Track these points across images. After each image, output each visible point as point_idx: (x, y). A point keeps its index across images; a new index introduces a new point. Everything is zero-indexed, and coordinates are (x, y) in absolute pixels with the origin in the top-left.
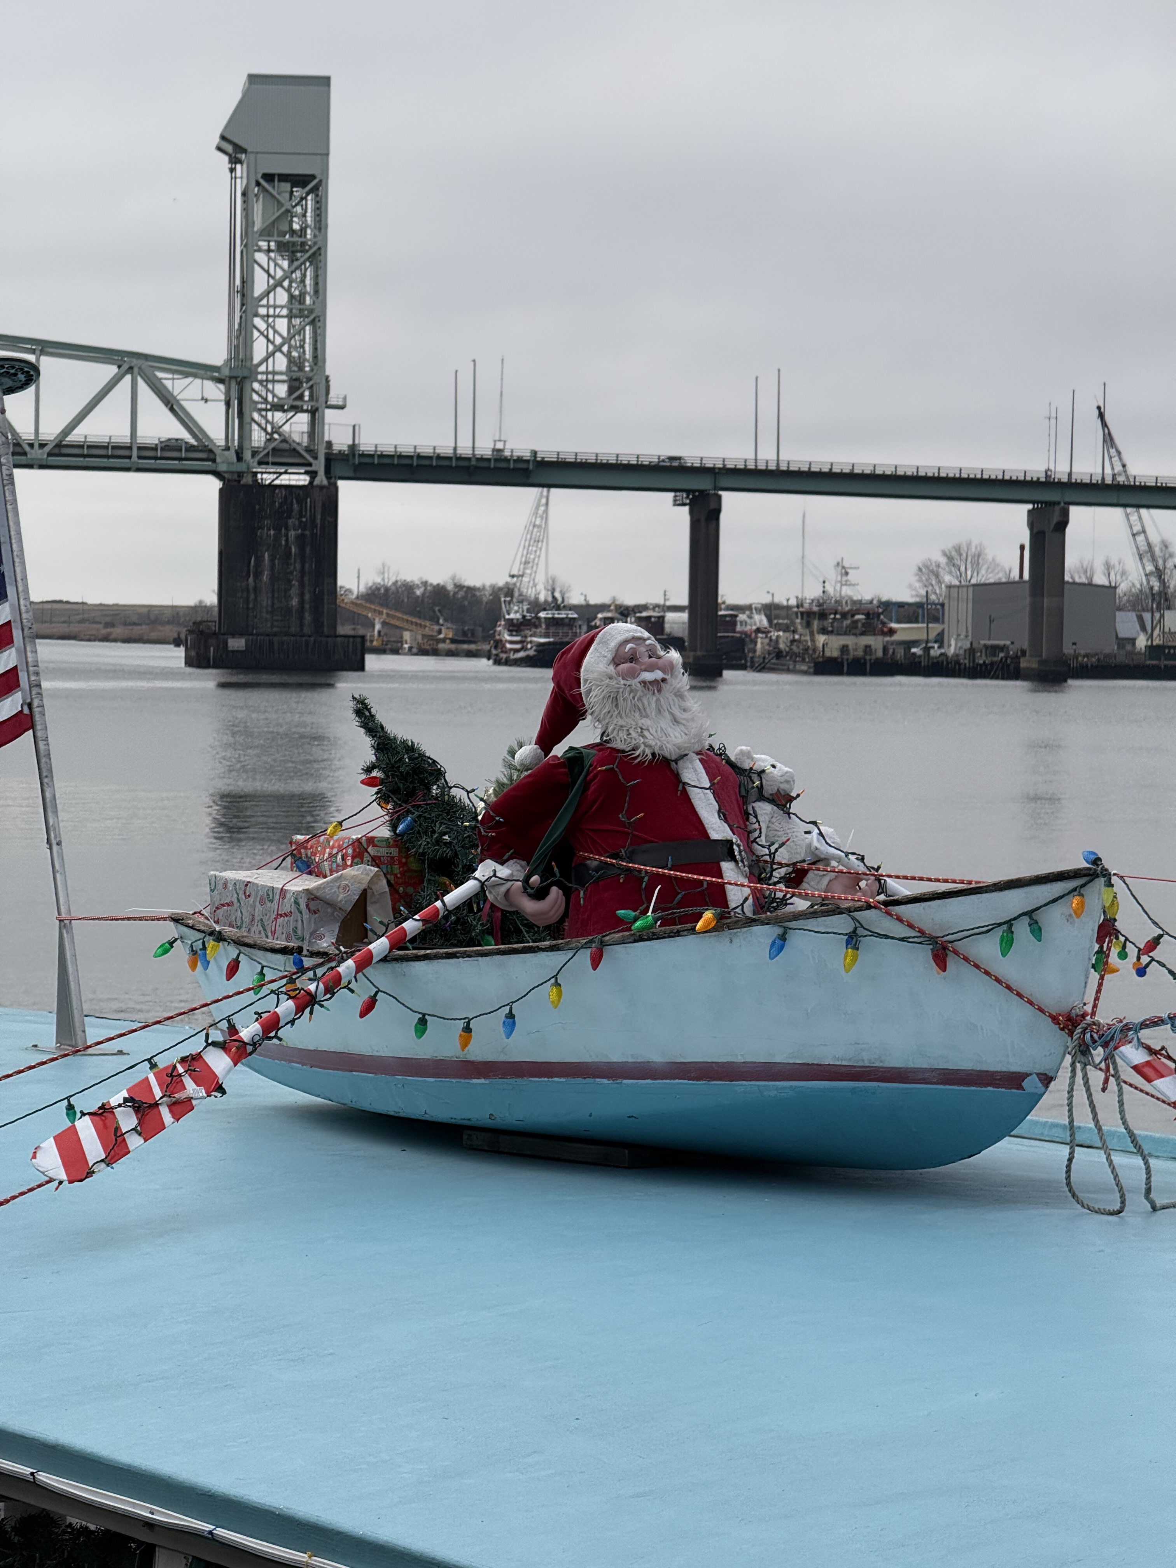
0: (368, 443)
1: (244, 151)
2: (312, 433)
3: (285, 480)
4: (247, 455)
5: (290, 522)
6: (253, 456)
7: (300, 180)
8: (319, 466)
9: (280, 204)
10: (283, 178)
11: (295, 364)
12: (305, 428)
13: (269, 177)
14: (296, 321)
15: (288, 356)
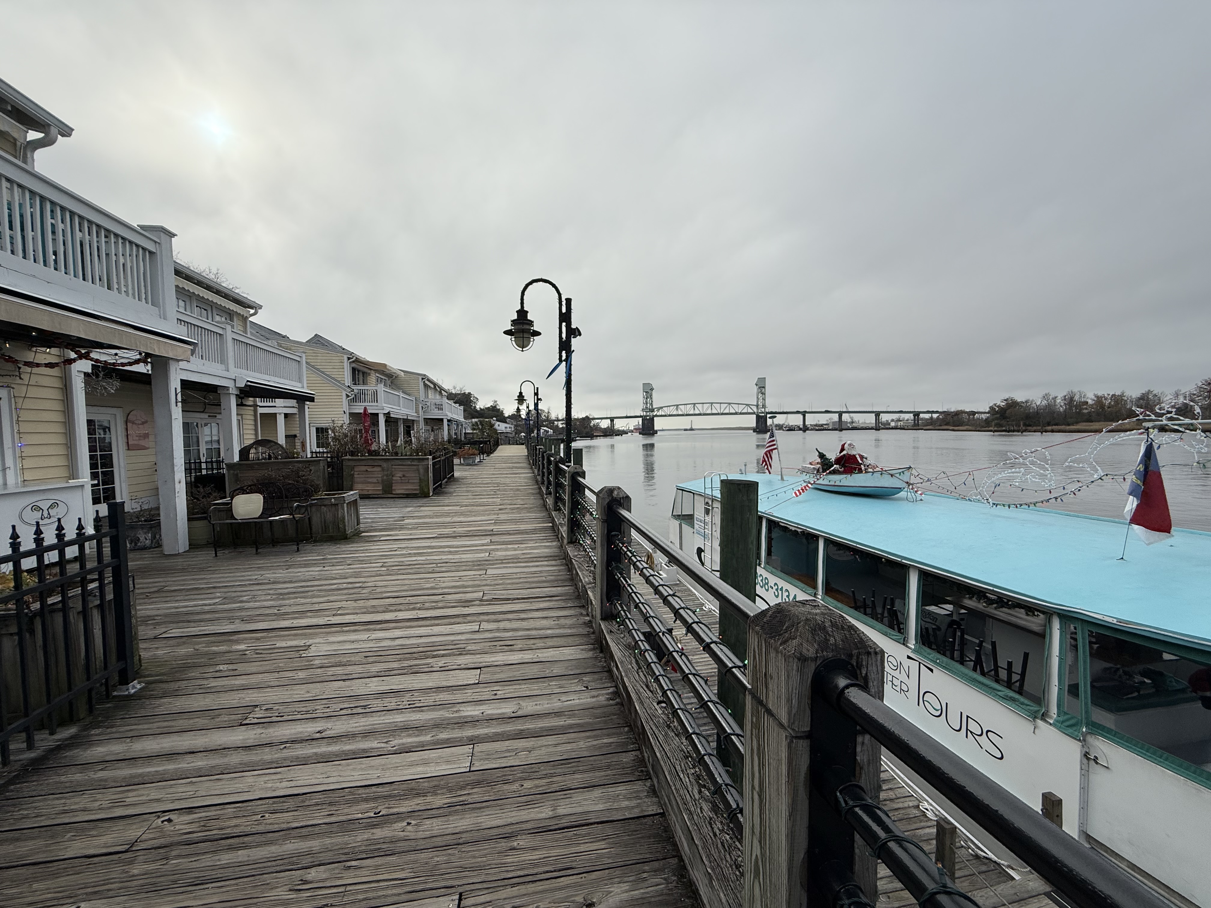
0: (770, 411)
1: (758, 385)
3: (762, 415)
4: (758, 413)
5: (763, 419)
7: (763, 387)
8: (766, 414)
13: (760, 387)
14: (763, 400)
15: (762, 403)
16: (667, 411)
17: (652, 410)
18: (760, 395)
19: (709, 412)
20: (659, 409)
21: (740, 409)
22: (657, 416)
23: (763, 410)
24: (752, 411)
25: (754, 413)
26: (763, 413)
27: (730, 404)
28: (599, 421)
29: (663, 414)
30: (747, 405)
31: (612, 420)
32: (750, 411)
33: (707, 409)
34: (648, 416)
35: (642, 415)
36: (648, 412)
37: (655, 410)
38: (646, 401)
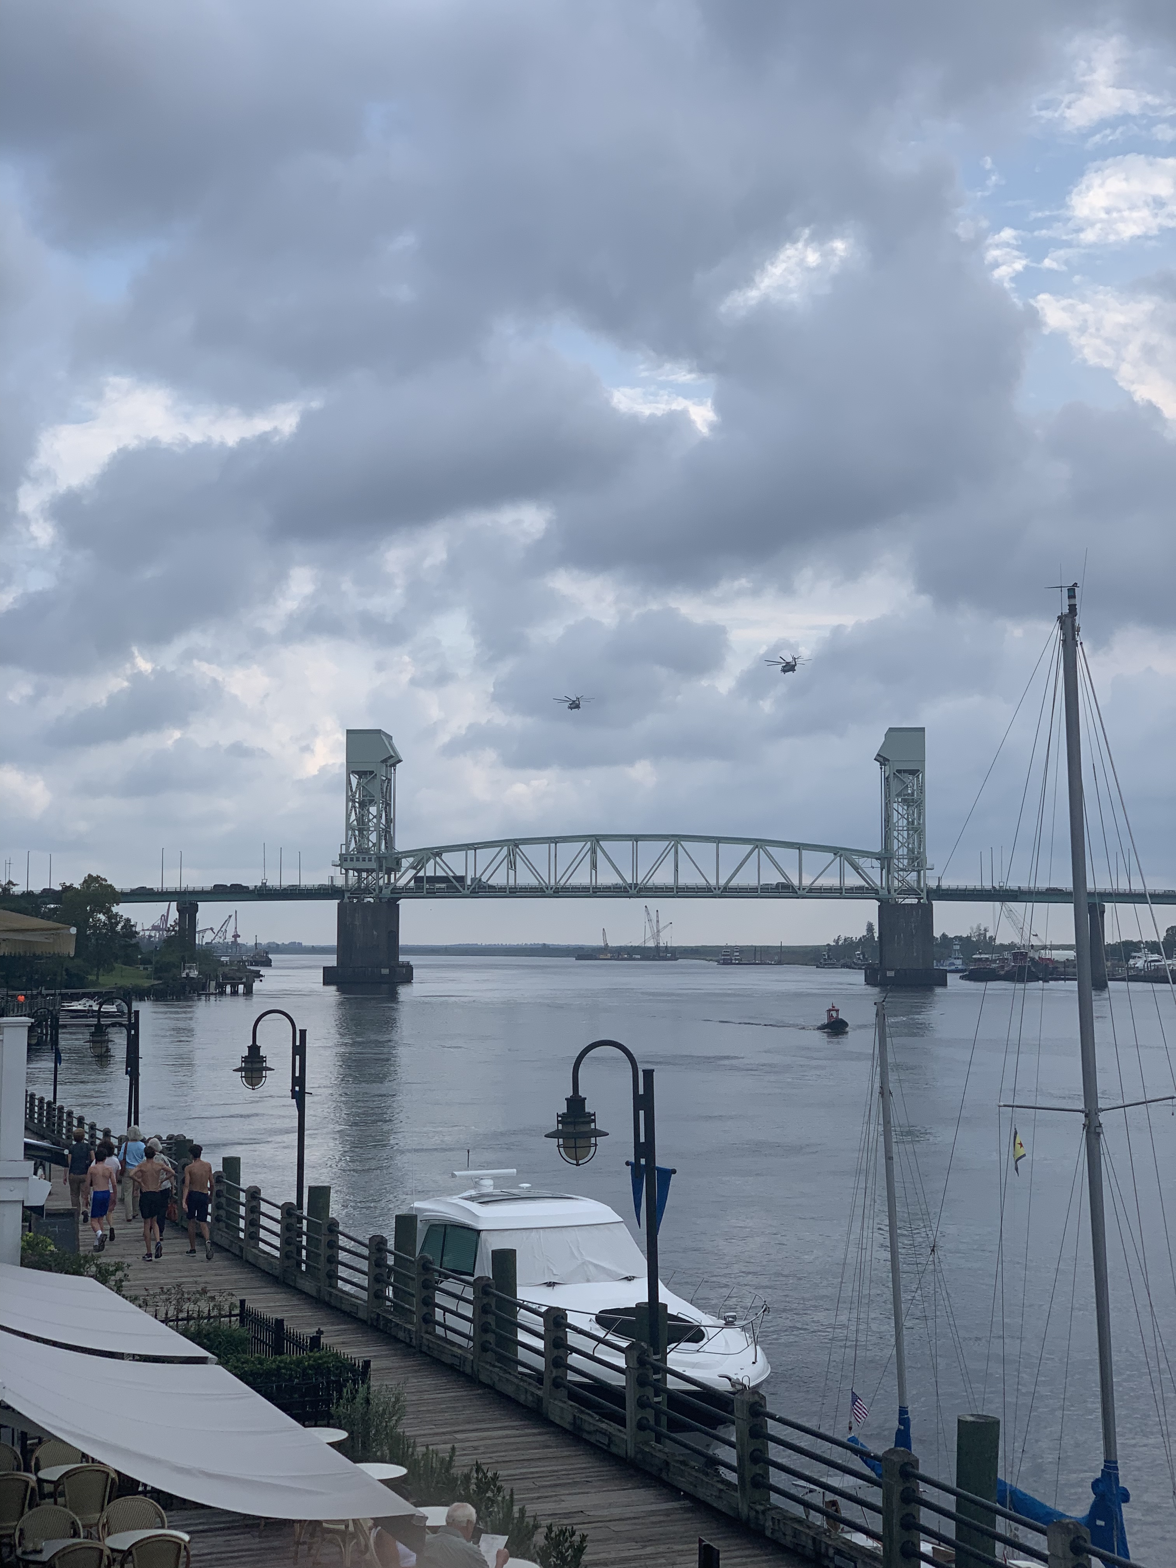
0: (945, 884)
1: (888, 760)
2: (919, 881)
3: (908, 901)
4: (892, 891)
5: (912, 920)
6: (895, 891)
7: (914, 772)
8: (924, 895)
9: (904, 783)
10: (905, 771)
11: (911, 851)
12: (915, 878)
13: (899, 771)
14: (911, 832)
15: (908, 847)
17: (391, 863)
18: (898, 808)
20: (424, 855)
23: (913, 878)
25: (870, 890)
26: (910, 890)
30: (842, 851)
34: (367, 891)
35: (340, 882)
36: (369, 871)
37: (405, 863)
38: (360, 820)
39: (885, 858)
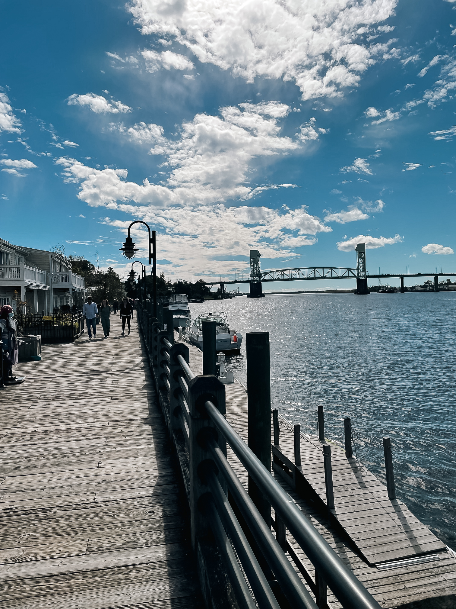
0: (370, 275)
1: (358, 250)
2: (365, 274)
3: (362, 278)
5: (363, 282)
6: (360, 276)
8: (366, 277)
9: (361, 255)
13: (360, 253)
14: (363, 264)
15: (362, 267)
16: (272, 276)
17: (259, 275)
18: (360, 260)
19: (312, 276)
20: (266, 274)
21: (341, 273)
22: (265, 280)
23: (363, 274)
24: (353, 275)
25: (355, 277)
26: (363, 276)
27: (332, 268)
28: (211, 286)
29: (270, 278)
30: (348, 269)
31: (222, 284)
32: (352, 275)
33: (311, 274)
34: (255, 281)
35: (250, 279)
36: (256, 277)
37: (262, 275)
38: (253, 267)
39: (358, 270)
